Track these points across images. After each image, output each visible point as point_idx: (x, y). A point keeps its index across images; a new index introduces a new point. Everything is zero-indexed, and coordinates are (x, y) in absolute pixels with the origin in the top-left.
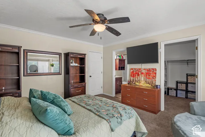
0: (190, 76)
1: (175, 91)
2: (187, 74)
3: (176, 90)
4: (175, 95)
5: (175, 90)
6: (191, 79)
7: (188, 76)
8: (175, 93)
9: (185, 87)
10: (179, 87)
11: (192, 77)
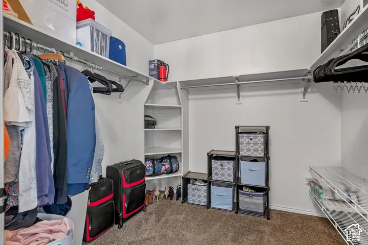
0: (245, 135)
1: (205, 188)
2: (237, 128)
3: (209, 182)
4: (204, 201)
5: (205, 181)
6: (248, 144)
7: (241, 133)
8: (206, 194)
9: (231, 172)
10: (217, 174)
11: (252, 136)
